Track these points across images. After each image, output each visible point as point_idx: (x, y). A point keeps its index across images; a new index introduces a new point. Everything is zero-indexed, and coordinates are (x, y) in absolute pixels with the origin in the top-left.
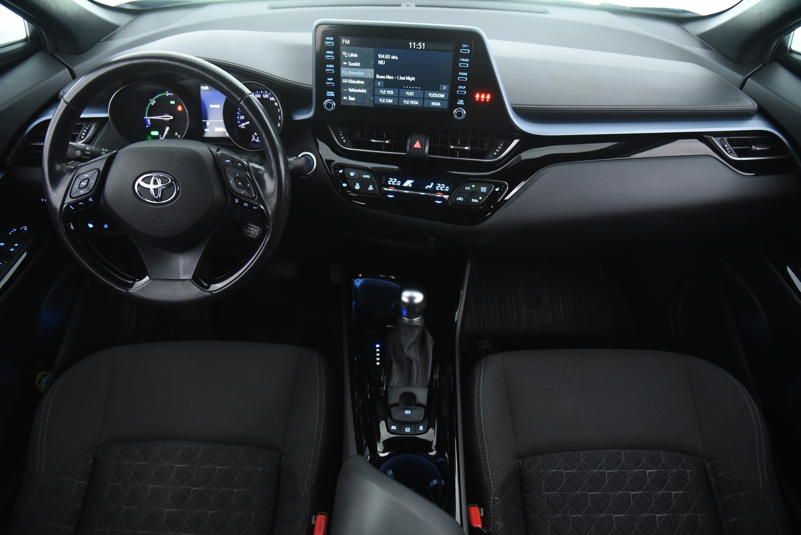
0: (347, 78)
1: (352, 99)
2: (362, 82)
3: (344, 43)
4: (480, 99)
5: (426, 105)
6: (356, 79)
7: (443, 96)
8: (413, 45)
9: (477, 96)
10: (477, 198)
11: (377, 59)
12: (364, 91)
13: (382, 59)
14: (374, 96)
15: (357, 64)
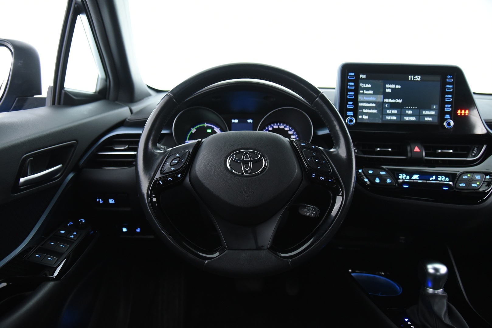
0: (363, 102)
1: (365, 117)
2: (374, 105)
3: (362, 77)
4: (461, 114)
5: (421, 120)
6: (369, 102)
7: (433, 113)
8: (411, 78)
9: (459, 112)
10: (476, 184)
11: (385, 88)
12: (375, 111)
13: (389, 88)
14: (382, 114)
15: (371, 92)
